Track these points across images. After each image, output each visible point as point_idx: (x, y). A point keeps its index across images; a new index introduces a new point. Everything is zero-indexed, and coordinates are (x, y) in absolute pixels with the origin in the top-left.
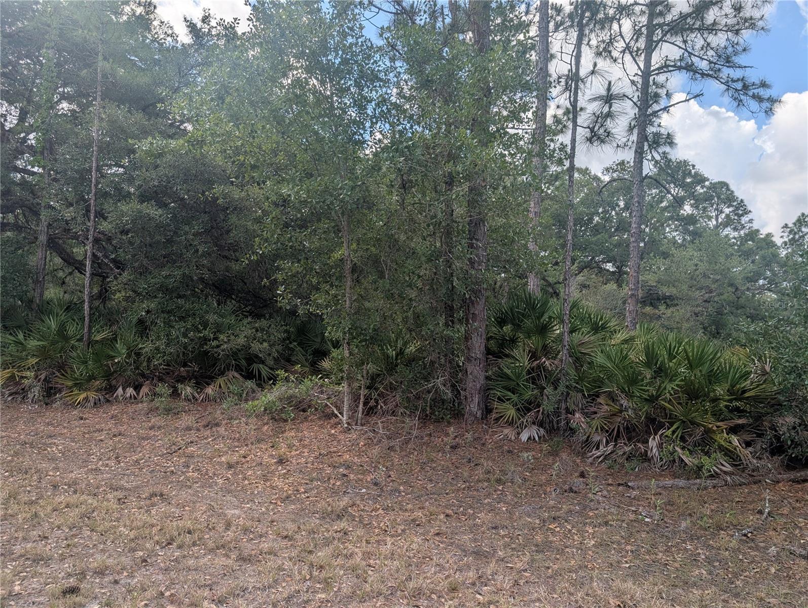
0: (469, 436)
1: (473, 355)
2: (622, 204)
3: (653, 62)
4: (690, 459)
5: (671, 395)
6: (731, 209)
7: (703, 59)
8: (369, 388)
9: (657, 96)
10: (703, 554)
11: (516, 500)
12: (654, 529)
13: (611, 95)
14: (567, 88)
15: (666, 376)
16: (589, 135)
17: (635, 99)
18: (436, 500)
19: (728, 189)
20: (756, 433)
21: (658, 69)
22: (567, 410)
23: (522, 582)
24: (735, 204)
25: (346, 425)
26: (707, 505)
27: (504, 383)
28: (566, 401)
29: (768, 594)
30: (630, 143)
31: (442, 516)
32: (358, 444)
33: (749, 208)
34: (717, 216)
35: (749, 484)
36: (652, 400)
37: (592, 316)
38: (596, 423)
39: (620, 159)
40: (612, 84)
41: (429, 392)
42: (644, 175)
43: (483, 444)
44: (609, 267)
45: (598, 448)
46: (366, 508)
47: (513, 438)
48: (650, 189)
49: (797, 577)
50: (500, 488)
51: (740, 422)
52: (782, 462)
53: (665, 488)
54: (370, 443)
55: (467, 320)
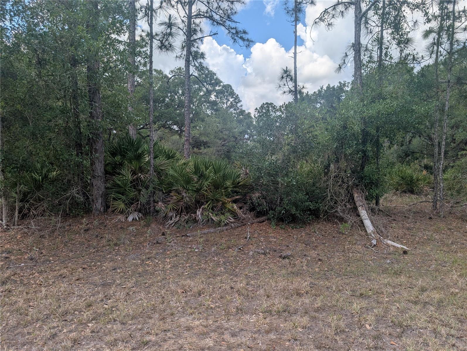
0: (96, 223)
1: (97, 174)
2: (180, 92)
3: (193, 11)
4: (216, 218)
5: (207, 187)
6: (233, 99)
7: (217, 14)
8: (21, 201)
9: (195, 30)
10: (222, 260)
11: (126, 253)
12: (200, 254)
13: (171, 23)
14: (146, 14)
15: (204, 178)
16: (160, 45)
17: (185, 31)
18: (75, 261)
19: (231, 89)
20: (244, 202)
21: (195, 15)
22: (154, 201)
23: (131, 293)
24: (235, 96)
25: (5, 227)
26: (223, 239)
27: (118, 190)
28: (153, 197)
29: (249, 273)
30: (183, 56)
31: (80, 269)
32: (16, 237)
33: (241, 99)
34: (227, 102)
35: (242, 226)
36: (198, 191)
37: (166, 151)
38: (170, 206)
39: (179, 66)
40: (172, 16)
41: (67, 199)
42: (191, 74)
43: (105, 226)
44: (175, 127)
45: (171, 220)
46: (25, 274)
47: (124, 220)
48: (194, 85)
49: (261, 262)
50: (117, 248)
51: (237, 197)
52: (255, 214)
53: (205, 234)
54: (25, 235)
55: (91, 153)
